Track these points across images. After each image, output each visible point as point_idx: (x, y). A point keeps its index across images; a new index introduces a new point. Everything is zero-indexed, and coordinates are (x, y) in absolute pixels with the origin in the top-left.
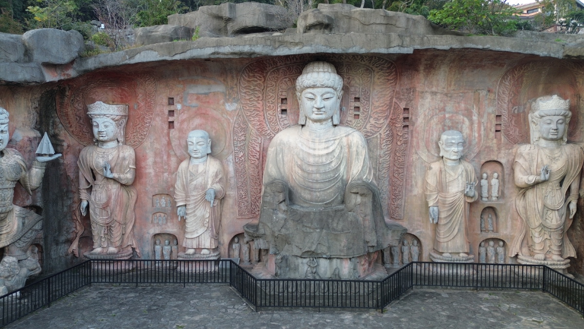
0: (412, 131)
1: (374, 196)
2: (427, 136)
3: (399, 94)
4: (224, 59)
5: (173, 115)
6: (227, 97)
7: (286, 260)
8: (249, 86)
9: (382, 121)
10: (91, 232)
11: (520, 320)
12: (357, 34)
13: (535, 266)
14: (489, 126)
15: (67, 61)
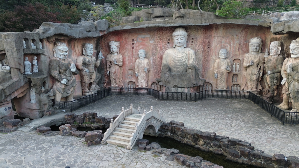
0: (210, 49)
1: (196, 70)
2: (215, 51)
3: (206, 37)
4: (150, 27)
5: (134, 45)
6: (151, 39)
7: (169, 88)
8: (157, 35)
9: (200, 46)
10: (110, 81)
11: (235, 104)
12: (192, 19)
14: (236, 47)
15: (105, 29)
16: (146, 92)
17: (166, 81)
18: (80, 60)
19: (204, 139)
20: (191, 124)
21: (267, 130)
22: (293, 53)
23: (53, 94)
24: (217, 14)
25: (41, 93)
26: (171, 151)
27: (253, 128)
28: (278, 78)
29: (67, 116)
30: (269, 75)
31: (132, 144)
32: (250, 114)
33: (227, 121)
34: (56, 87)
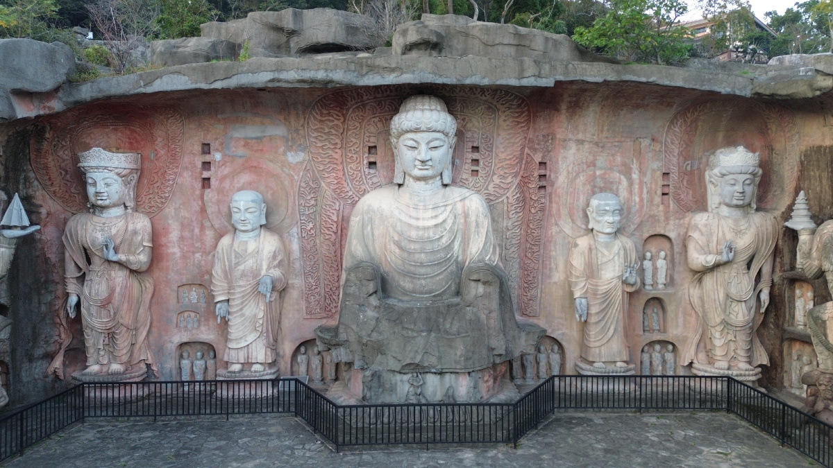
0: (551, 194)
1: (502, 285)
2: (572, 201)
3: (533, 142)
4: (285, 88)
5: (209, 169)
6: (290, 143)
7: (379, 377)
8: (321, 128)
9: (509, 180)
10: (83, 342)
11: (700, 452)
12: (478, 58)
13: (717, 377)
15: (51, 88)
17: (365, 341)
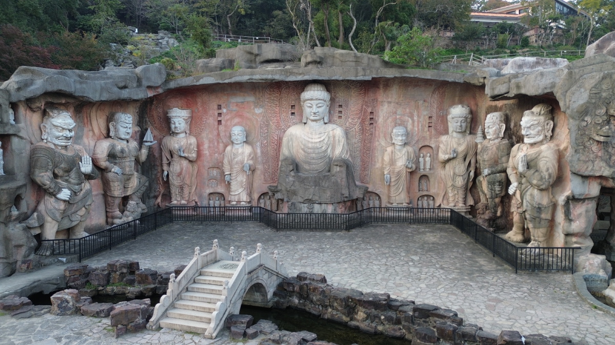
0: (375, 127)
1: (348, 167)
2: (385, 130)
3: (367, 103)
4: (254, 82)
5: (221, 116)
6: (256, 104)
7: (294, 205)
8: (270, 97)
9: (356, 120)
10: (170, 191)
12: (337, 68)
14: (424, 123)
15: (159, 84)
16: (247, 215)
17: (288, 190)
18: (103, 148)
19: (367, 308)
20: (340, 278)
21: (486, 284)
22: (528, 135)
23: (39, 224)
24: (386, 59)
25: (10, 221)
26: (301, 336)
27: (460, 282)
28: (503, 183)
29: (70, 271)
30: (486, 176)
31: (217, 326)
32: (454, 254)
33: (412, 269)
34: (46, 207)
